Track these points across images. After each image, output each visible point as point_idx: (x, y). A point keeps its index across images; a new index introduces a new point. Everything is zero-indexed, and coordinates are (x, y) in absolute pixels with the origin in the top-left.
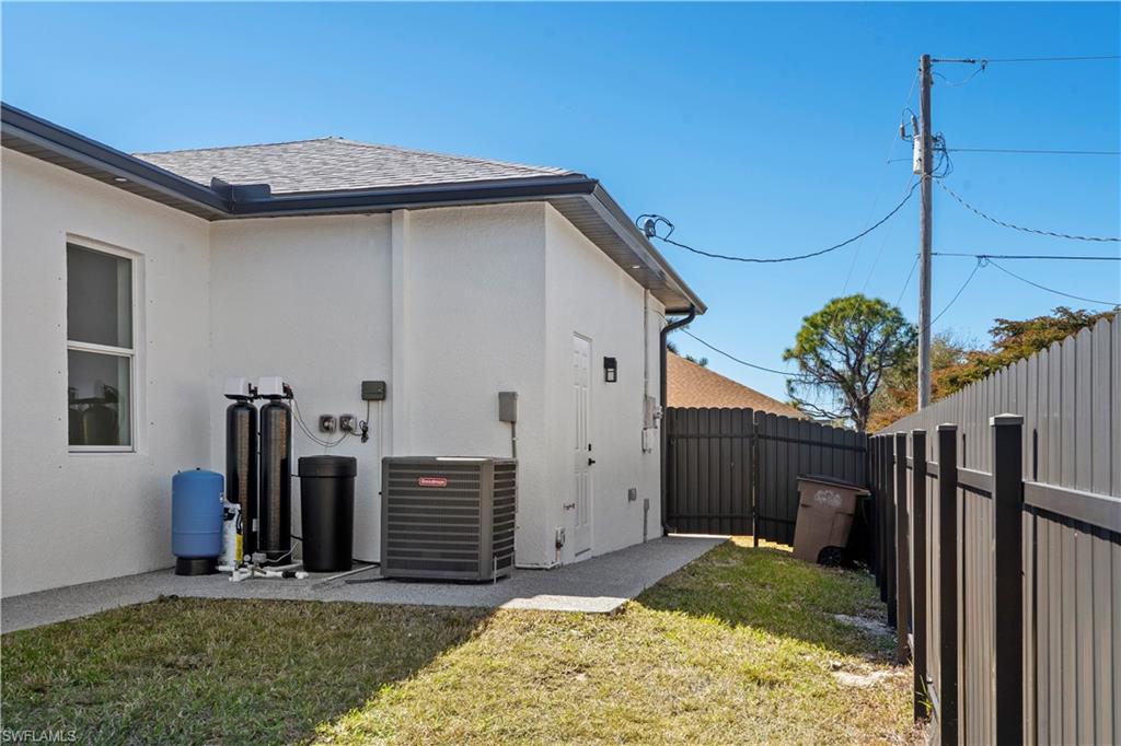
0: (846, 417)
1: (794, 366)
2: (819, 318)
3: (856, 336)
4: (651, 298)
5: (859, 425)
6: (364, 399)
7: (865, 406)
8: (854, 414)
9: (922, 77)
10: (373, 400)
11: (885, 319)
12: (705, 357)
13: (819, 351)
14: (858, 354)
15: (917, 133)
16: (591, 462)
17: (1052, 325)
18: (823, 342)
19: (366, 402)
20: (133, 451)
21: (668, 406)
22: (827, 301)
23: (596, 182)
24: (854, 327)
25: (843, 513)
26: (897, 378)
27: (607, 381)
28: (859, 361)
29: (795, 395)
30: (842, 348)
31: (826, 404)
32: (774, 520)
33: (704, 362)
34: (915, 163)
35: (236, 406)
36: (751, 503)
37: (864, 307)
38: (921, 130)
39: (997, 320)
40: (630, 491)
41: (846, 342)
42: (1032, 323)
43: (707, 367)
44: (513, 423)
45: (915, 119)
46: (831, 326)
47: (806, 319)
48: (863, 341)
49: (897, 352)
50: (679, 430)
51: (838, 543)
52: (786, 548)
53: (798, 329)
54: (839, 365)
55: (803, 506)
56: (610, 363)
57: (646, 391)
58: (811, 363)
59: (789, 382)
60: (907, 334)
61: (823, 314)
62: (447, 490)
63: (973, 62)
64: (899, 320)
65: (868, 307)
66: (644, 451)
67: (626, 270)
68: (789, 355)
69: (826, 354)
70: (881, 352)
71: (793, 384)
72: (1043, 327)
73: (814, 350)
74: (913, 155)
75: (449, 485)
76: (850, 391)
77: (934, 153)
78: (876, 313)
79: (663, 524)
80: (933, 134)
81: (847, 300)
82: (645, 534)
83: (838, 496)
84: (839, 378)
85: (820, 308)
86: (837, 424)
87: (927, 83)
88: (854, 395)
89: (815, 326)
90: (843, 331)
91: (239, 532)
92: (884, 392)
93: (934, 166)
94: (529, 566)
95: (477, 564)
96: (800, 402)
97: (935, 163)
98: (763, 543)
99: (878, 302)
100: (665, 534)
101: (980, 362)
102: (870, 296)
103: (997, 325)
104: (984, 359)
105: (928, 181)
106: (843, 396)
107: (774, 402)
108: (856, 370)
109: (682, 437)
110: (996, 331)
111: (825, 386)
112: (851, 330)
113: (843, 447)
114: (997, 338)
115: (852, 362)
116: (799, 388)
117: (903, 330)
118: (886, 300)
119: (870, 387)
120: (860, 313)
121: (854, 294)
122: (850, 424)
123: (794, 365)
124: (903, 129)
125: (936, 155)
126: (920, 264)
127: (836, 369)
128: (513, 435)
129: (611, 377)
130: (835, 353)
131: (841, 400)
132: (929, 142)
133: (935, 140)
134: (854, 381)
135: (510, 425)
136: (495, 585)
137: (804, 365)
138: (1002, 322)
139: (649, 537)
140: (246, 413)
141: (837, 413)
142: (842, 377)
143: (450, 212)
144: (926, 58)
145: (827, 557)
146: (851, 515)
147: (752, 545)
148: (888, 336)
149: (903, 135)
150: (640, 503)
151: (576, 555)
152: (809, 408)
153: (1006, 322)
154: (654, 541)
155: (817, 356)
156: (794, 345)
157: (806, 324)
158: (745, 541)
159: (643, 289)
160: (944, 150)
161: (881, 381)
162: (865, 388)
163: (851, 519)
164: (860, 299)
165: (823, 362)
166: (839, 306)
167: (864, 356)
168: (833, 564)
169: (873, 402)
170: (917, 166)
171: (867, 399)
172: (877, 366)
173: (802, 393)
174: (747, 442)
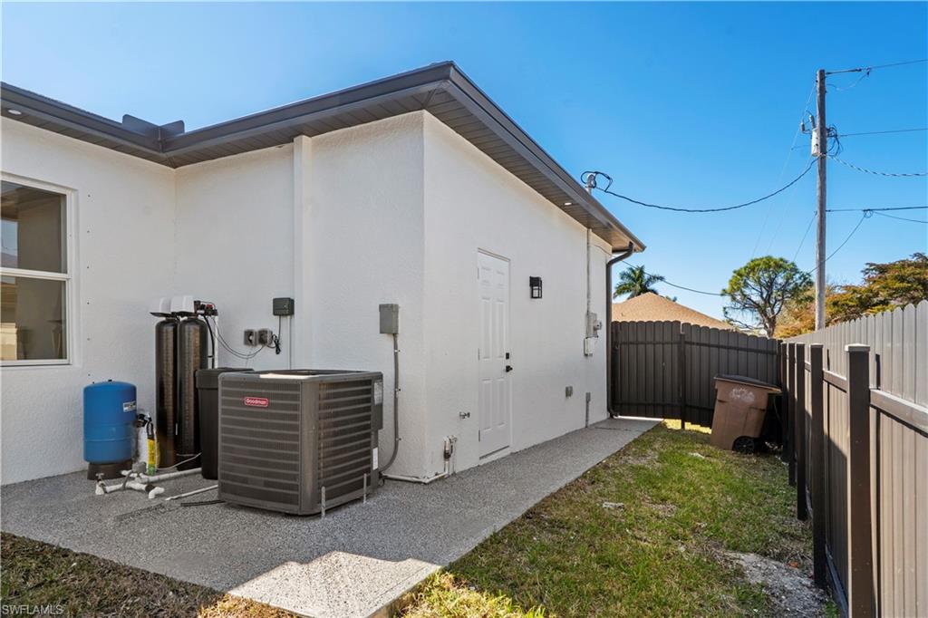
0: (761, 328)
1: (727, 300)
2: (743, 270)
3: (767, 280)
4: (593, 235)
5: (769, 333)
6: (275, 314)
7: (772, 322)
8: (766, 326)
9: (818, 86)
10: (283, 315)
11: (785, 270)
12: (676, 296)
13: (743, 289)
14: (768, 291)
15: (814, 126)
16: (508, 369)
17: (909, 265)
18: (746, 285)
19: (278, 317)
20: (68, 364)
21: (613, 320)
22: (749, 261)
23: (451, 64)
24: (766, 275)
25: (756, 409)
26: (793, 304)
27: (532, 297)
28: (769, 296)
29: (728, 316)
30: (758, 288)
31: (749, 322)
32: (698, 408)
33: (675, 300)
34: (813, 148)
35: (163, 323)
36: (679, 394)
37: (772, 263)
38: (818, 124)
39: (867, 264)
40: (567, 389)
41: (761, 285)
42: (894, 264)
43: (677, 302)
44: (395, 335)
45: (812, 118)
46: (751, 275)
47: (735, 272)
48: (771, 283)
49: (794, 289)
50: (622, 338)
51: (752, 433)
52: (707, 430)
53: (730, 278)
54: (756, 298)
55: (720, 401)
56: (535, 282)
57: (588, 308)
58: (738, 298)
59: (725, 308)
60: (800, 278)
61: (745, 268)
62: (269, 411)
63: (860, 70)
64: (795, 270)
65: (775, 263)
66: (586, 355)
67: (560, 207)
68: (724, 293)
69: (747, 291)
70: (783, 290)
71: (727, 310)
72: (903, 266)
73: (739, 289)
74: (811, 142)
75: (270, 406)
76: (763, 313)
77: (828, 139)
78: (781, 266)
79: (608, 410)
80: (827, 126)
81: (761, 259)
82: (587, 421)
83: (751, 393)
84: (756, 306)
85: (744, 264)
86: (755, 333)
87: (823, 91)
88: (766, 315)
89: (741, 275)
90: (759, 278)
91: (151, 437)
92: (785, 313)
93: (828, 149)
94: (409, 479)
95: (297, 496)
96: (732, 320)
97: (829, 146)
98: (688, 426)
99: (781, 260)
100: (611, 416)
101: (855, 291)
102: (776, 256)
103: (868, 267)
104: (858, 290)
105: (822, 160)
106: (759, 316)
107: (714, 320)
108: (767, 300)
109: (625, 343)
110: (865, 272)
111: (747, 310)
112: (765, 277)
113: (757, 351)
114: (867, 276)
115: (764, 296)
116: (730, 311)
117: (798, 276)
118: (786, 258)
119: (776, 310)
120: (770, 267)
121: (765, 255)
122: (764, 333)
123: (728, 298)
124: (803, 125)
125: (830, 141)
126: (817, 218)
127: (754, 300)
128: (396, 347)
129: (536, 293)
130: (754, 291)
131: (757, 318)
132: (824, 132)
133: (829, 130)
134: (765, 307)
135: (392, 338)
136: (324, 519)
137: (734, 299)
138: (871, 265)
139: (590, 423)
140: (170, 329)
141: (755, 326)
142: (758, 305)
143: (344, 133)
144: (822, 72)
145: (740, 445)
146: (764, 410)
147: (679, 427)
148: (788, 280)
149: (804, 129)
150: (578, 397)
151: (481, 458)
152: (737, 323)
153: (874, 265)
154: (596, 426)
155: (742, 292)
156: (727, 287)
157: (735, 275)
158: (674, 424)
159: (586, 229)
160: (836, 136)
161: (783, 307)
162: (772, 311)
163: (764, 414)
164: (769, 258)
165: (745, 296)
166: (757, 263)
167: (772, 293)
168: (747, 451)
169: (778, 320)
170: (814, 150)
171: (774, 317)
172: (780, 298)
173: (734, 315)
174: (675, 347)
